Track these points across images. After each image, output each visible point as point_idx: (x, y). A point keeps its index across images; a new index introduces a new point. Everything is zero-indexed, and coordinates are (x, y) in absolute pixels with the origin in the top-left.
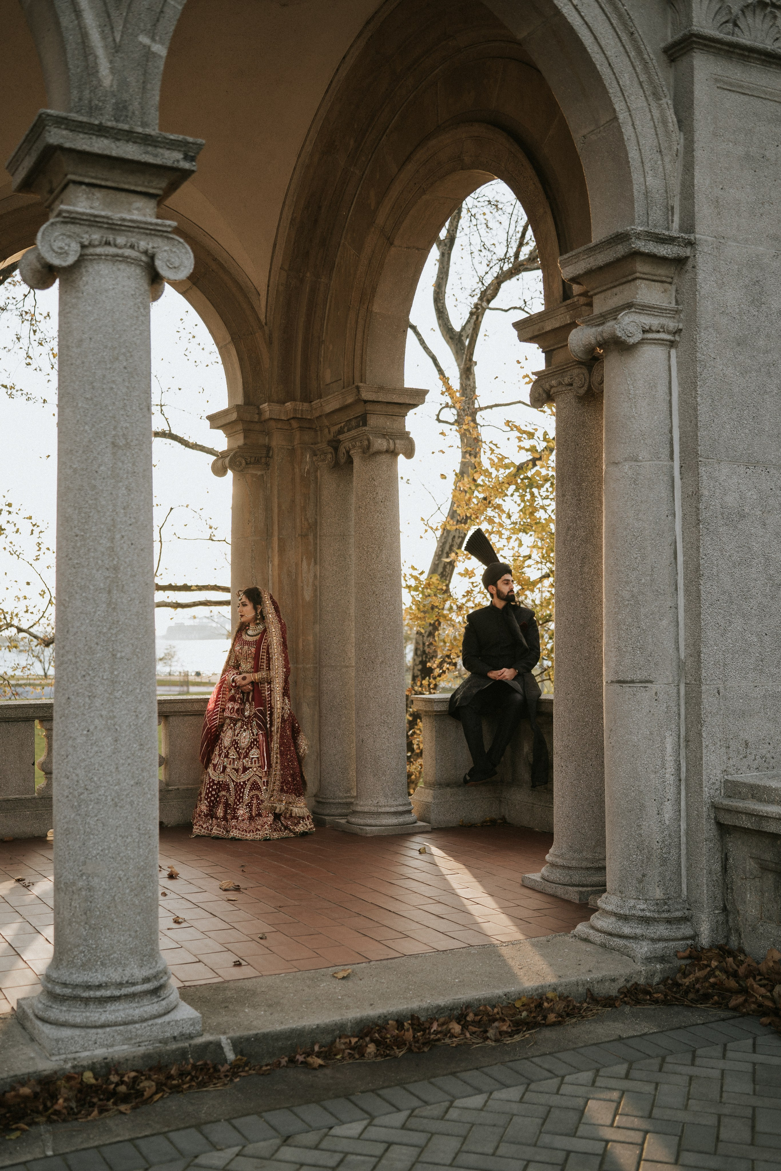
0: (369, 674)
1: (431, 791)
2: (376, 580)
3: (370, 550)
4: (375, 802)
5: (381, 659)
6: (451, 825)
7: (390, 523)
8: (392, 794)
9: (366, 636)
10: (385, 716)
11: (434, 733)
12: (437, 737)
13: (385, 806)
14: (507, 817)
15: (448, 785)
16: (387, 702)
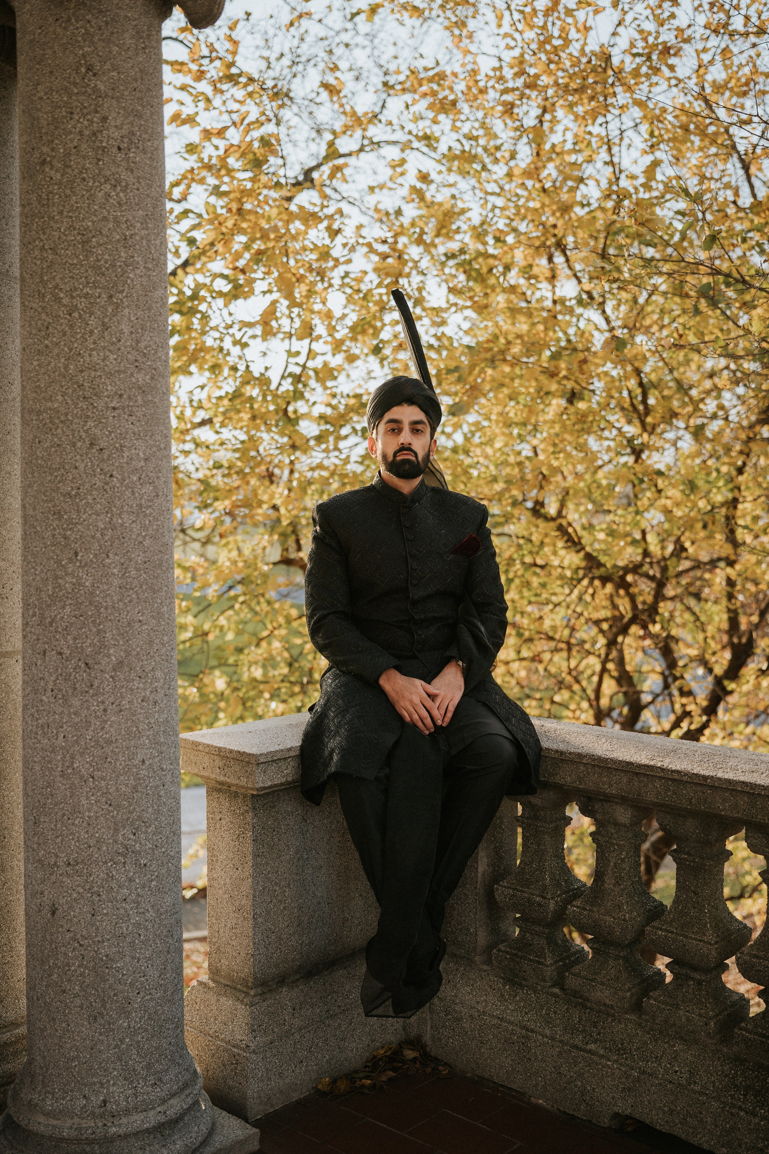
0: (76, 702)
1: (242, 1012)
2: (100, 404)
3: (82, 304)
4: (96, 1100)
5: (115, 655)
6: (295, 1096)
7: (144, 223)
8: (149, 1066)
9: (68, 583)
10: (127, 832)
11: (248, 847)
12: (256, 856)
13: (127, 1112)
14: (427, 1039)
15: (282, 980)
16: (135, 789)
